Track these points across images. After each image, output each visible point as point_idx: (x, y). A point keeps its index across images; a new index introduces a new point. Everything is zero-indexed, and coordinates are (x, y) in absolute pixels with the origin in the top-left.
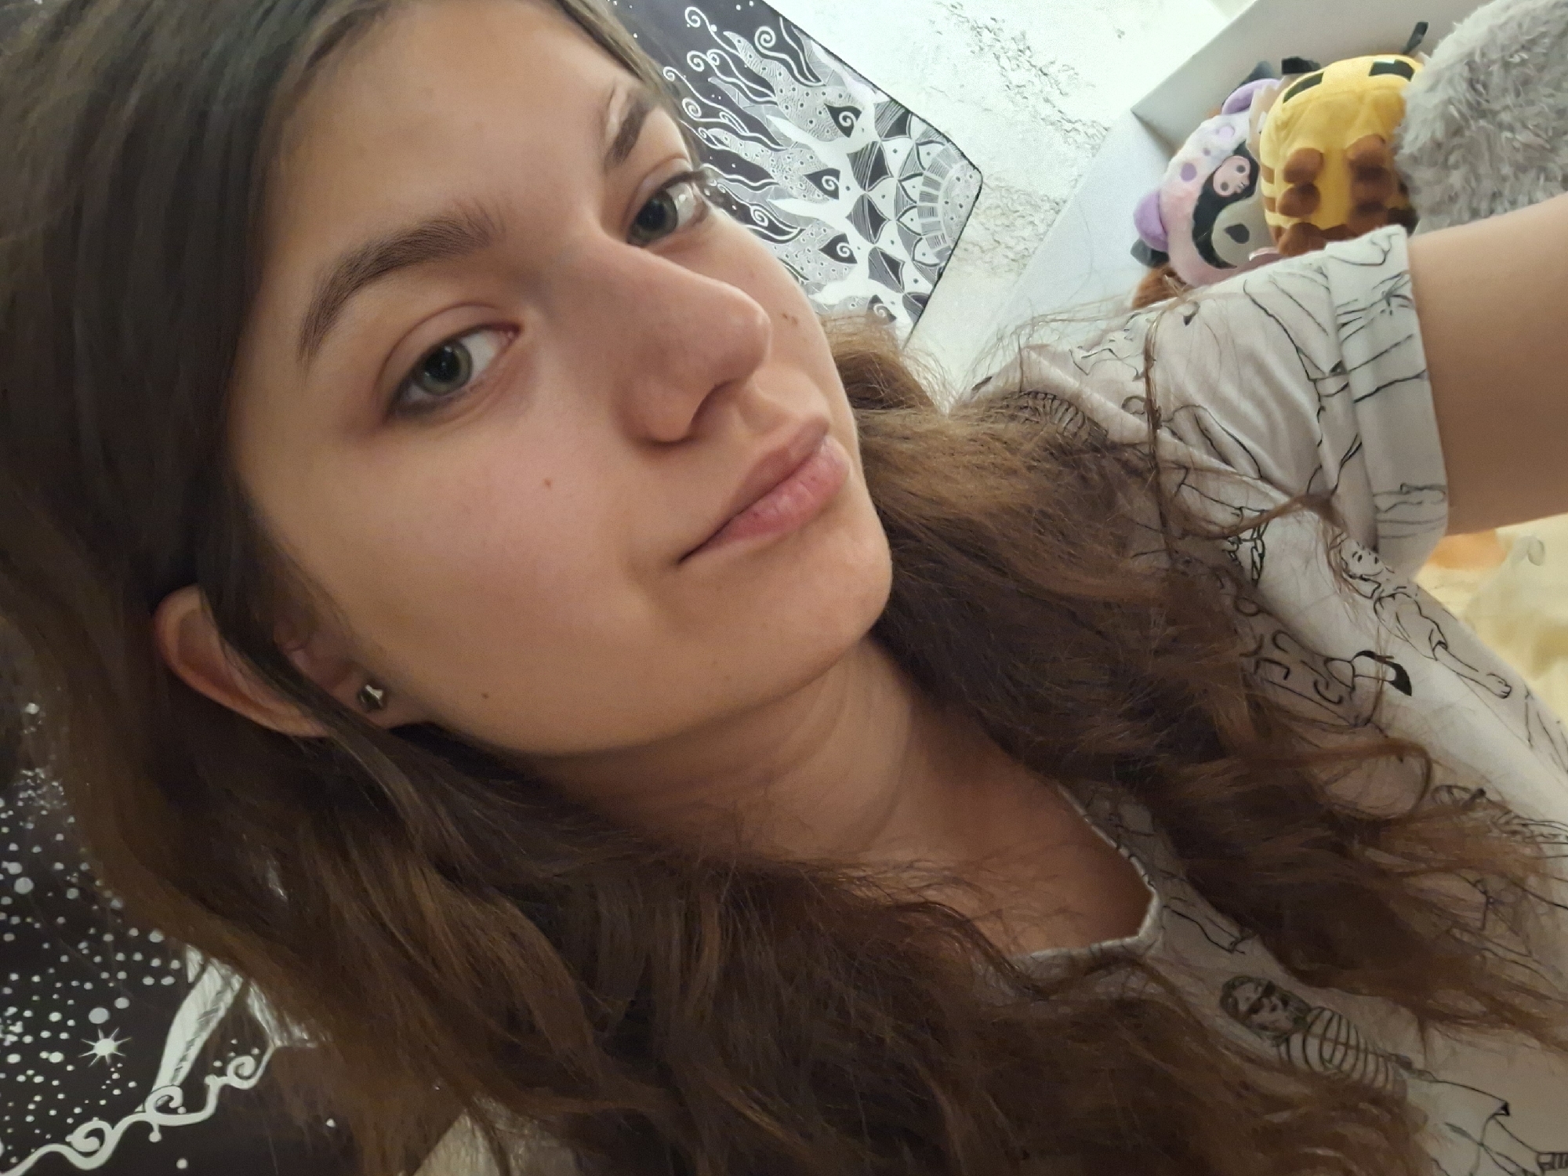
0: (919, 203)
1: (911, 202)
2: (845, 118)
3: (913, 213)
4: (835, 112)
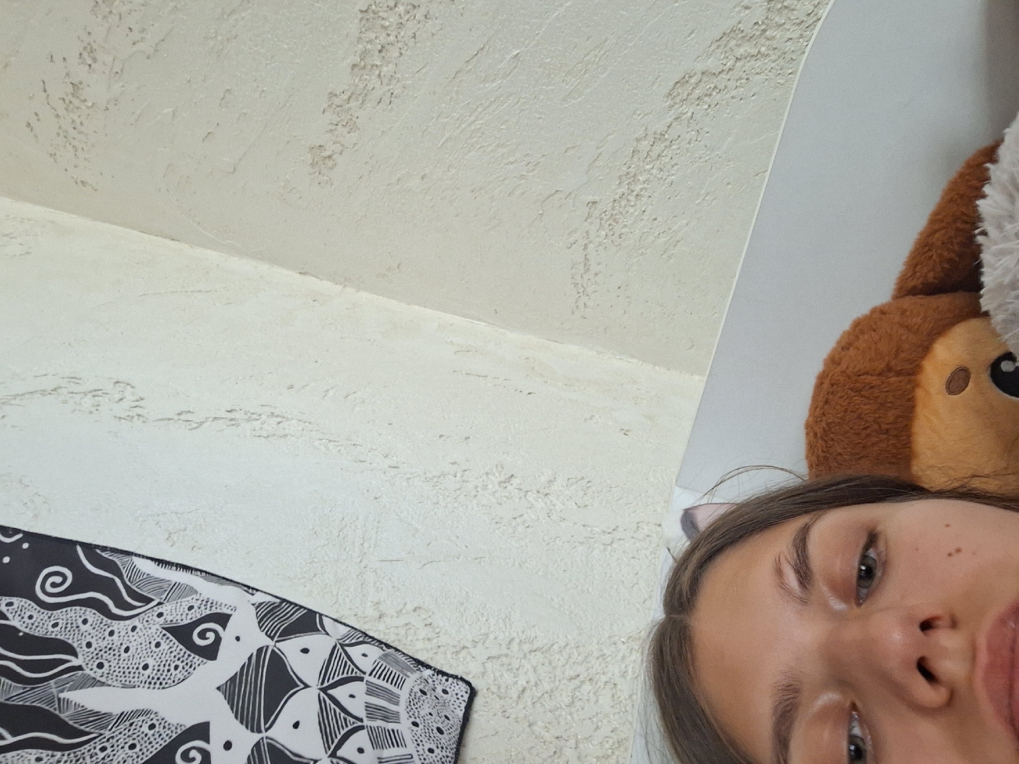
0: (366, 722)
1: (352, 720)
2: (202, 635)
3: (361, 739)
4: (182, 633)
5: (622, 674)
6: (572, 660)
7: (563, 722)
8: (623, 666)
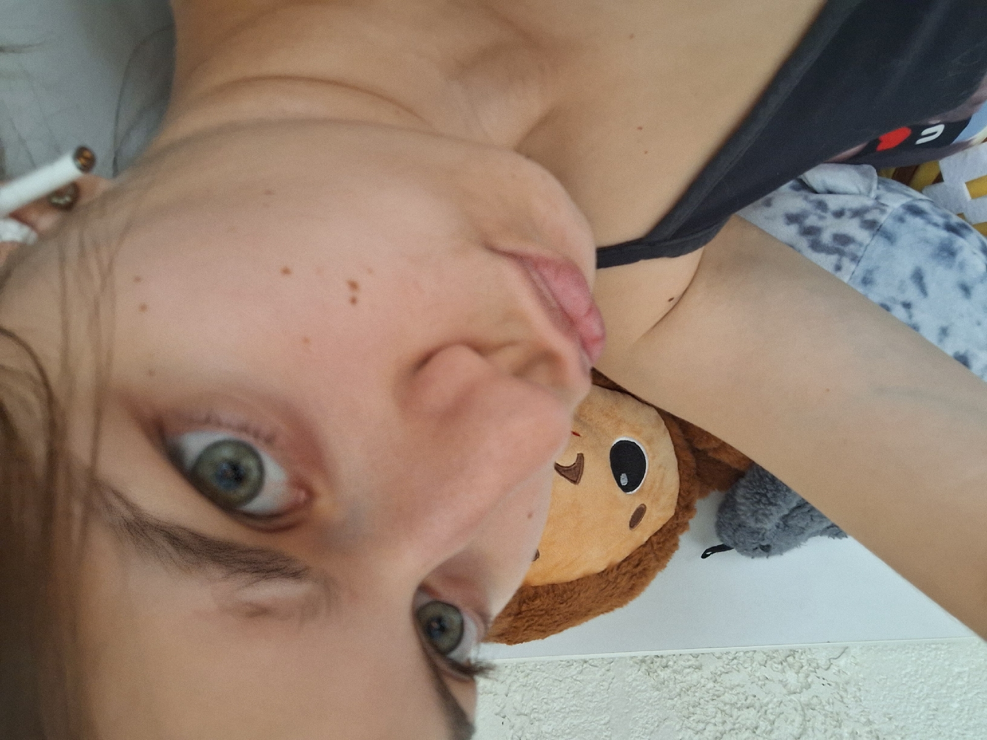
5: (697, 670)
6: (704, 718)
7: (778, 710)
8: (688, 670)
